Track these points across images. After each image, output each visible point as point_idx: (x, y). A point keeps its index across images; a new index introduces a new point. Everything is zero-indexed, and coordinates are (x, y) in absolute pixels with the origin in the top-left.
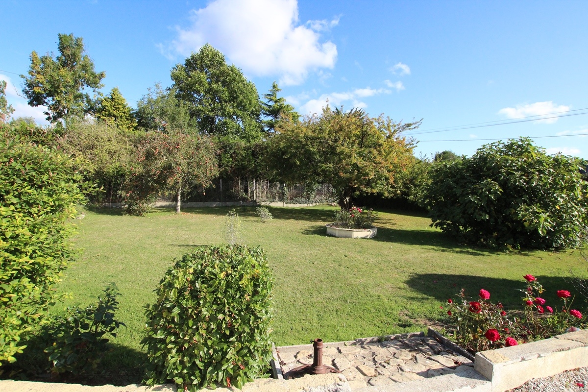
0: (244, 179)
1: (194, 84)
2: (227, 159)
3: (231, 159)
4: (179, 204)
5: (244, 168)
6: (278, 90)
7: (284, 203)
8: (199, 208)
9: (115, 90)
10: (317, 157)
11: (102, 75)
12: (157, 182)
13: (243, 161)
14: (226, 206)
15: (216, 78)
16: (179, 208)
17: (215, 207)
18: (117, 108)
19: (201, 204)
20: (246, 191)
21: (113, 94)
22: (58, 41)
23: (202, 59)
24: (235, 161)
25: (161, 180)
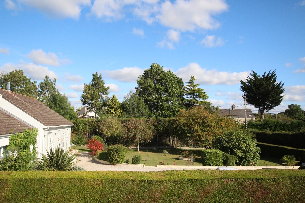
0: (169, 136)
1: (147, 87)
2: (160, 127)
3: (162, 127)
4: (139, 148)
5: (168, 130)
6: (194, 79)
7: (189, 147)
8: (147, 149)
9: (114, 96)
10: (186, 131)
11: (108, 88)
12: (131, 141)
13: (167, 127)
14: (159, 149)
15: (158, 81)
16: (139, 149)
17: (155, 149)
18: (115, 104)
19: (148, 148)
20: (170, 141)
21: (113, 97)
22: (93, 76)
23: (151, 72)
24: (164, 127)
25: (133, 140)
